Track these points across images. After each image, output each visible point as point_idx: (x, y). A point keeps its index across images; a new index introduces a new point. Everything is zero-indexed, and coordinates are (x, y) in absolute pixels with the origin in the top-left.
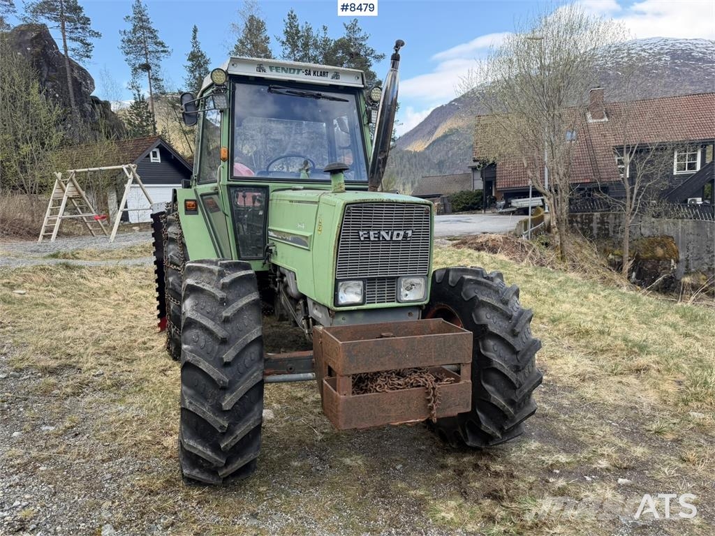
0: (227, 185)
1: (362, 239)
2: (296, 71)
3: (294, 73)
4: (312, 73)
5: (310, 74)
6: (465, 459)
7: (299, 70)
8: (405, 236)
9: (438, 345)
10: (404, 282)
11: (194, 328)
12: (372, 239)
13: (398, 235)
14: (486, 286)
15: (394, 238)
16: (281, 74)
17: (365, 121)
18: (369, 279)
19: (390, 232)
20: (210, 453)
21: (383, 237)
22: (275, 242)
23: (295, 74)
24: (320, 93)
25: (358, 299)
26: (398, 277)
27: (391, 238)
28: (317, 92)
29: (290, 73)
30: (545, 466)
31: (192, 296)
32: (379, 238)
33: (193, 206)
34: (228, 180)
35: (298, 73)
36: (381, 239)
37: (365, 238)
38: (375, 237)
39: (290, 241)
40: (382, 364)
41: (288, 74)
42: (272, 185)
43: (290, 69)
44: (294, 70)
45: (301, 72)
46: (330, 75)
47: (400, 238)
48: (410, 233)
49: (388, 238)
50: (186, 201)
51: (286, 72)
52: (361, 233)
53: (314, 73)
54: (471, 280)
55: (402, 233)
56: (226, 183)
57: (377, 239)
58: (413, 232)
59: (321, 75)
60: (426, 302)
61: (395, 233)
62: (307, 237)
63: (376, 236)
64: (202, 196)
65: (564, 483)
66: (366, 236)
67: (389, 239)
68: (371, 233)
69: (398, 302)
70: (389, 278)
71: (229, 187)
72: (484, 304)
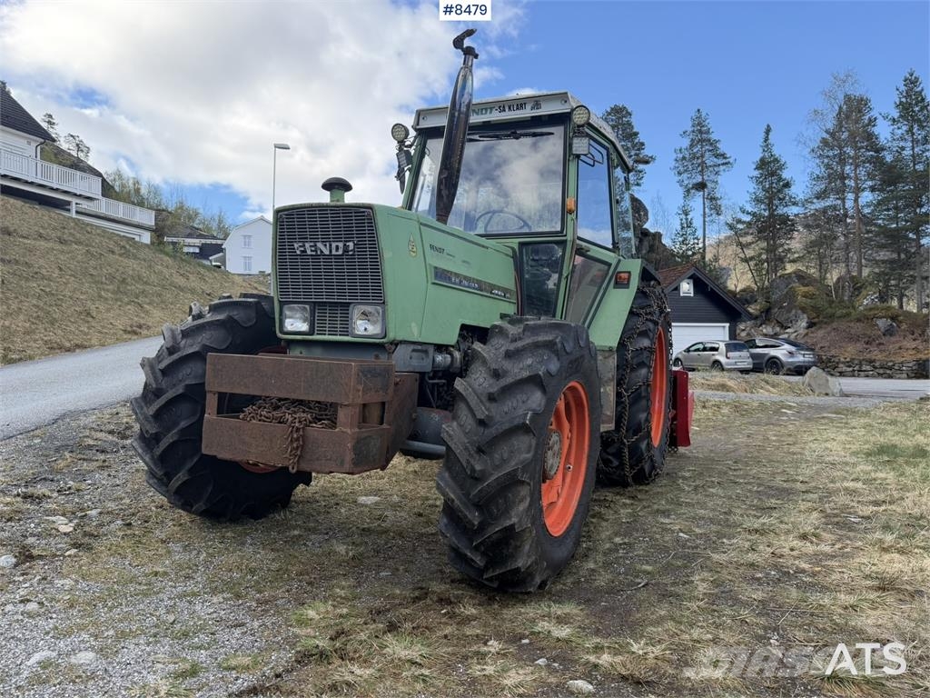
1: (298, 252)
2: (489, 111)
3: (486, 113)
4: (507, 109)
5: (504, 111)
7: (491, 109)
8: (346, 250)
9: (309, 373)
10: (356, 312)
12: (309, 252)
13: (337, 248)
15: (334, 252)
18: (315, 304)
19: (328, 244)
21: (322, 252)
25: (304, 327)
26: (350, 304)
27: (331, 251)
29: (482, 114)
32: (316, 251)
35: (491, 112)
36: (319, 253)
37: (302, 251)
38: (312, 251)
41: (480, 116)
43: (482, 109)
44: (486, 109)
45: (494, 110)
46: (529, 107)
47: (340, 252)
48: (351, 245)
49: (326, 252)
51: (477, 114)
52: (296, 246)
53: (510, 108)
55: (341, 245)
57: (314, 253)
58: (355, 245)
59: (517, 109)
61: (334, 245)
63: (313, 249)
66: (302, 249)
67: (328, 253)
68: (307, 245)
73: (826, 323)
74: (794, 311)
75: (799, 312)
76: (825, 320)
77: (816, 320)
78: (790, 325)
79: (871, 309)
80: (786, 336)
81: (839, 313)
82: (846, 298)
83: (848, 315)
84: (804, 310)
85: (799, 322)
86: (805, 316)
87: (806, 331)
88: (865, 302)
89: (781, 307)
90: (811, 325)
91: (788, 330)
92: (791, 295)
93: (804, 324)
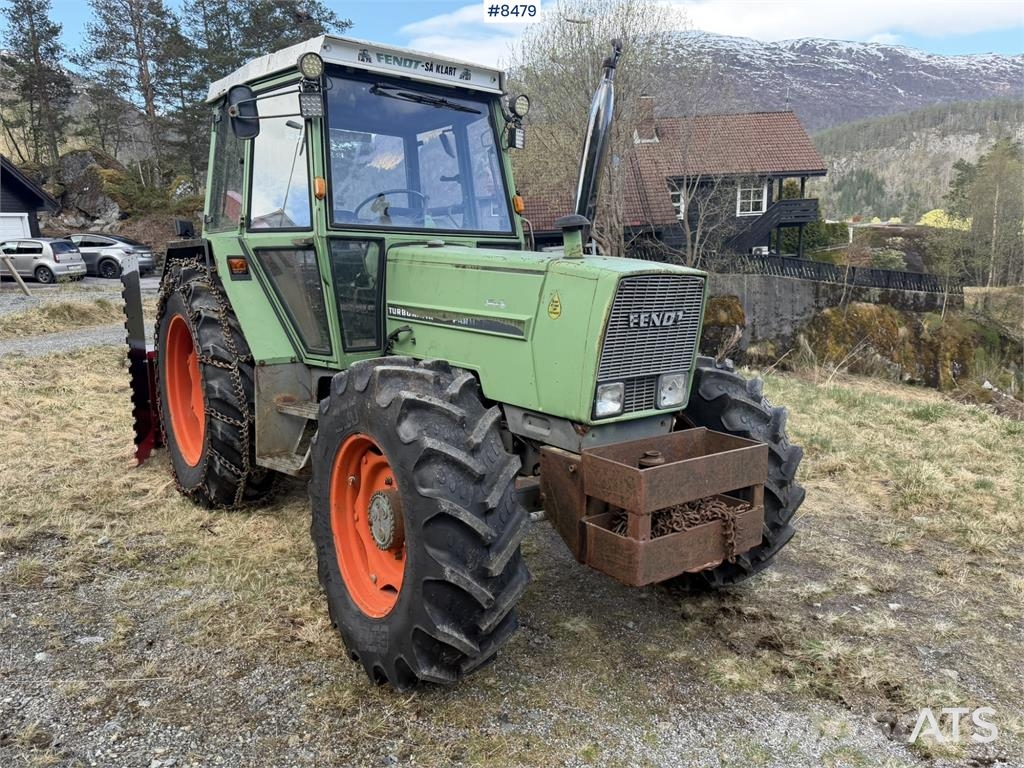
0: (327, 237)
1: (632, 325)
2: (414, 63)
3: (410, 66)
4: (434, 69)
5: (431, 70)
6: (704, 605)
7: (417, 63)
8: (676, 319)
10: (665, 381)
11: (435, 462)
12: (642, 324)
13: (669, 318)
14: (730, 381)
15: (664, 323)
16: (392, 66)
17: (505, 144)
18: (628, 380)
19: (661, 315)
20: (465, 640)
21: (653, 322)
22: (410, 325)
23: (412, 69)
24: (445, 99)
25: (615, 407)
26: (659, 375)
27: (662, 322)
28: (441, 98)
29: (405, 65)
30: (801, 600)
31: (411, 415)
32: (648, 323)
33: (242, 266)
34: (327, 230)
35: (416, 67)
36: (651, 324)
37: (634, 323)
38: (645, 322)
39: (465, 326)
40: (683, 495)
41: (402, 68)
42: (389, 238)
43: (406, 60)
44: (411, 61)
45: (420, 65)
46: (458, 73)
47: (671, 322)
48: (680, 314)
49: (658, 323)
50: (229, 258)
51: (400, 64)
52: (631, 317)
53: (438, 69)
54: (710, 373)
55: (673, 315)
56: (325, 233)
57: (647, 325)
58: (684, 313)
59: (446, 73)
60: (684, 407)
61: (667, 315)
62: (521, 322)
63: (647, 320)
64: (257, 250)
65: (836, 618)
66: (636, 321)
67: (659, 325)
68: (642, 316)
69: (657, 408)
70: (648, 377)
71: (330, 239)
72: (737, 404)
73: (141, 214)
74: (101, 199)
75: (108, 199)
76: (140, 210)
77: (129, 210)
78: (98, 215)
79: (190, 201)
80: (97, 229)
81: (154, 203)
82: (157, 186)
83: (165, 206)
84: (114, 198)
85: (110, 212)
86: (116, 205)
87: (121, 223)
88: (179, 192)
89: (82, 193)
90: (124, 216)
91: (97, 221)
92: (92, 178)
93: (116, 215)
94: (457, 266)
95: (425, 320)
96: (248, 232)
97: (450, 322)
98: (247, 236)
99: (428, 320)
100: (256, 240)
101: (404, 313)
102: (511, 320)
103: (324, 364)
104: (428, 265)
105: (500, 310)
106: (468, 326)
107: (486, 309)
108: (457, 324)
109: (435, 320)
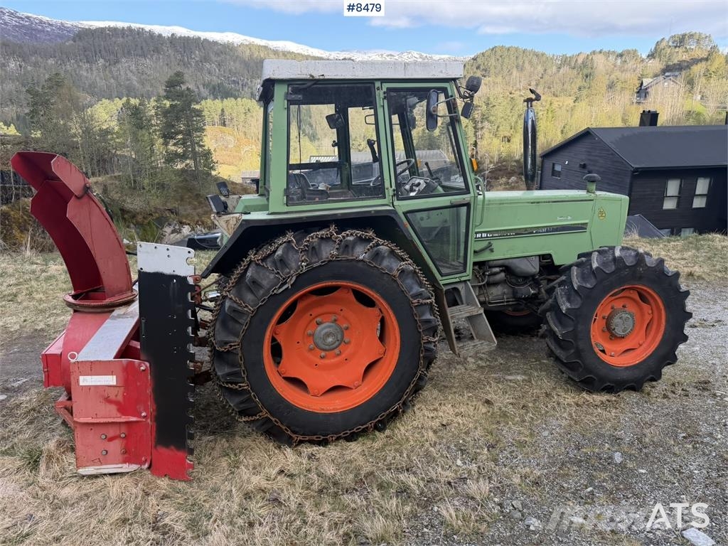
39: (544, 232)
94: (532, 203)
95: (507, 235)
96: (397, 200)
97: (532, 233)
98: (396, 203)
99: (510, 235)
100: (408, 205)
101: (484, 235)
102: (579, 224)
103: (458, 280)
104: (505, 205)
105: (568, 220)
106: (547, 232)
107: (558, 221)
108: (536, 233)
109: (516, 234)
